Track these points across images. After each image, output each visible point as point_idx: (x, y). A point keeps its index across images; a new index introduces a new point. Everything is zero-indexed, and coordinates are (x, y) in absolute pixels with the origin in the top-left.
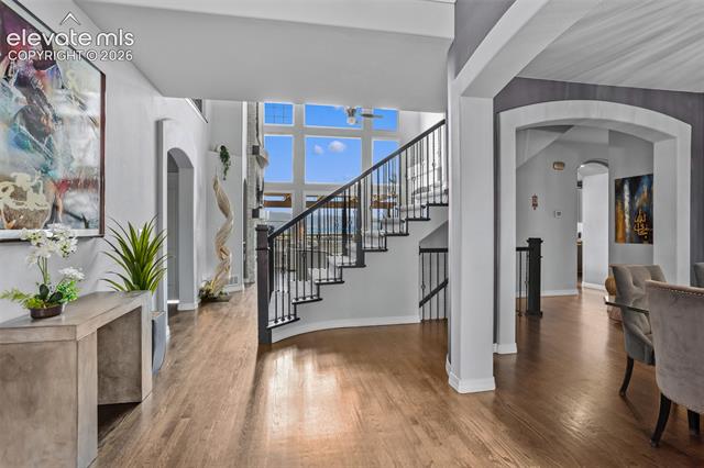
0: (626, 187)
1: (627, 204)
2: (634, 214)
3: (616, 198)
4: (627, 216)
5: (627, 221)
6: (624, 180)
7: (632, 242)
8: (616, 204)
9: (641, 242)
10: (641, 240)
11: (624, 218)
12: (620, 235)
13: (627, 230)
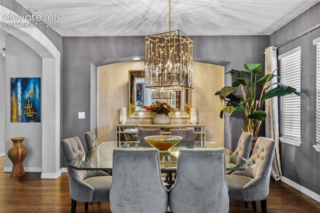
0: (19, 84)
1: (19, 96)
2: (25, 102)
3: (12, 91)
4: (20, 104)
5: (19, 107)
6: (17, 79)
7: (23, 122)
8: (12, 95)
9: (29, 122)
10: (29, 120)
11: (18, 105)
12: (14, 117)
13: (20, 114)
